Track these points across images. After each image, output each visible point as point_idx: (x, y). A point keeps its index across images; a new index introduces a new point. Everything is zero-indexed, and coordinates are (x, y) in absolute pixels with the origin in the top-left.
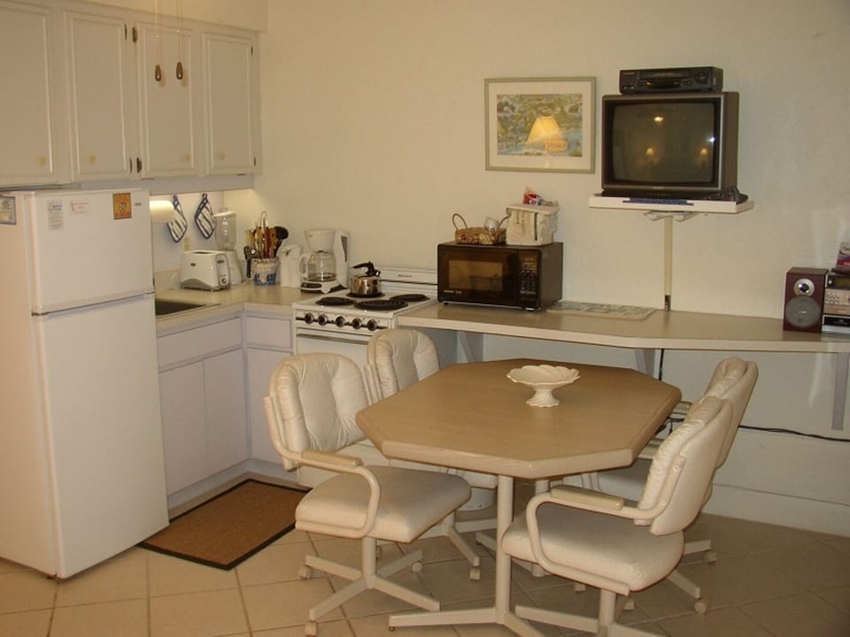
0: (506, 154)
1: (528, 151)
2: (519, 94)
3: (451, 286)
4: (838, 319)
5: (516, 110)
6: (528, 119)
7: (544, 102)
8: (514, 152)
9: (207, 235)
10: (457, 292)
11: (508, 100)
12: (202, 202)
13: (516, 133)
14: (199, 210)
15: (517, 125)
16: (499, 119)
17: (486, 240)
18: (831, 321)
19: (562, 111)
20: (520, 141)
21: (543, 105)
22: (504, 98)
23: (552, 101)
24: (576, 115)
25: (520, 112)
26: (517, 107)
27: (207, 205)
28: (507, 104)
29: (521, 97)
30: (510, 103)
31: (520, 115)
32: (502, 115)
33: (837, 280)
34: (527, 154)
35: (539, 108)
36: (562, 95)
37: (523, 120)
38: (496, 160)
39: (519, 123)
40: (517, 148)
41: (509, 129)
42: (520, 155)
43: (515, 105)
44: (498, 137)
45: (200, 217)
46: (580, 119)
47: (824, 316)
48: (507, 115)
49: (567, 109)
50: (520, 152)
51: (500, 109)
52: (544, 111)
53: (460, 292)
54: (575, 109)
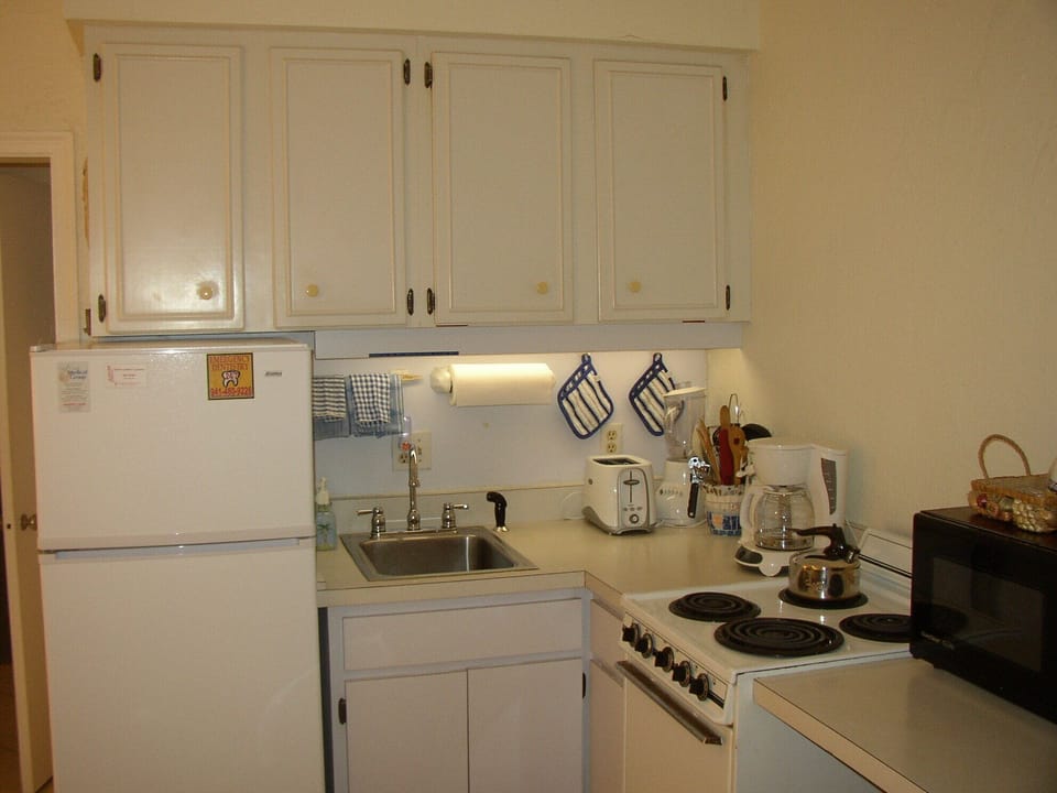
9: (657, 429)
10: (945, 644)
12: (652, 368)
14: (644, 382)
27: (661, 374)
45: (644, 394)
53: (952, 646)
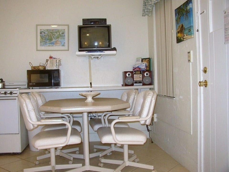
0: (42, 46)
1: (49, 45)
2: (47, 29)
3: (32, 82)
4: (137, 82)
5: (46, 34)
6: (49, 36)
7: (54, 31)
8: (45, 46)
10: (34, 84)
11: (43, 31)
13: (46, 40)
15: (46, 38)
16: (41, 36)
17: (41, 68)
18: (136, 83)
19: (59, 34)
20: (47, 42)
21: (54, 32)
22: (42, 30)
23: (56, 31)
24: (63, 35)
25: (47, 34)
26: (46, 33)
28: (43, 32)
29: (47, 30)
30: (44, 32)
31: (47, 35)
32: (41, 35)
33: (136, 72)
34: (49, 46)
35: (53, 33)
36: (59, 30)
37: (48, 36)
38: (39, 48)
39: (47, 37)
40: (46, 44)
41: (44, 39)
42: (47, 46)
43: (45, 32)
44: (40, 41)
46: (65, 36)
47: (134, 81)
48: (43, 35)
49: (61, 33)
50: (47, 45)
51: (41, 33)
52: (54, 34)
53: (35, 84)
54: (63, 33)
